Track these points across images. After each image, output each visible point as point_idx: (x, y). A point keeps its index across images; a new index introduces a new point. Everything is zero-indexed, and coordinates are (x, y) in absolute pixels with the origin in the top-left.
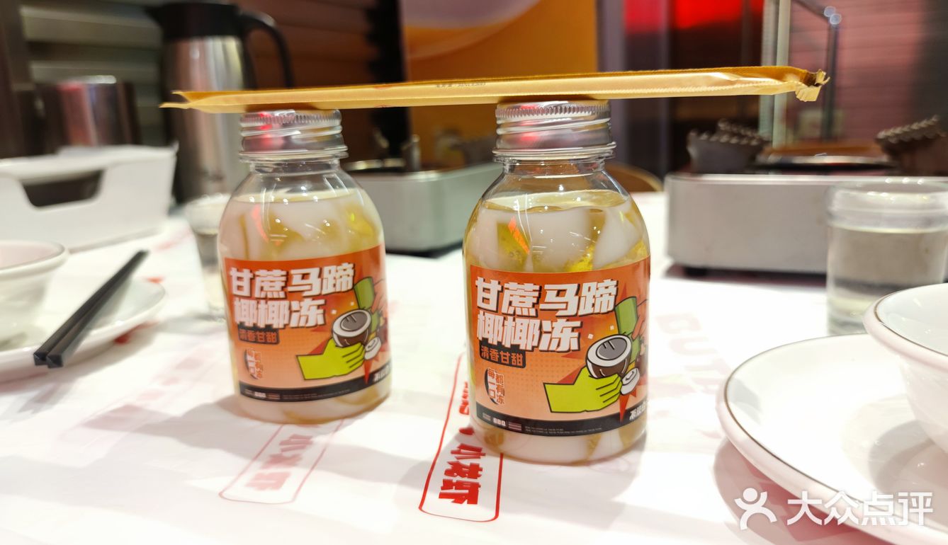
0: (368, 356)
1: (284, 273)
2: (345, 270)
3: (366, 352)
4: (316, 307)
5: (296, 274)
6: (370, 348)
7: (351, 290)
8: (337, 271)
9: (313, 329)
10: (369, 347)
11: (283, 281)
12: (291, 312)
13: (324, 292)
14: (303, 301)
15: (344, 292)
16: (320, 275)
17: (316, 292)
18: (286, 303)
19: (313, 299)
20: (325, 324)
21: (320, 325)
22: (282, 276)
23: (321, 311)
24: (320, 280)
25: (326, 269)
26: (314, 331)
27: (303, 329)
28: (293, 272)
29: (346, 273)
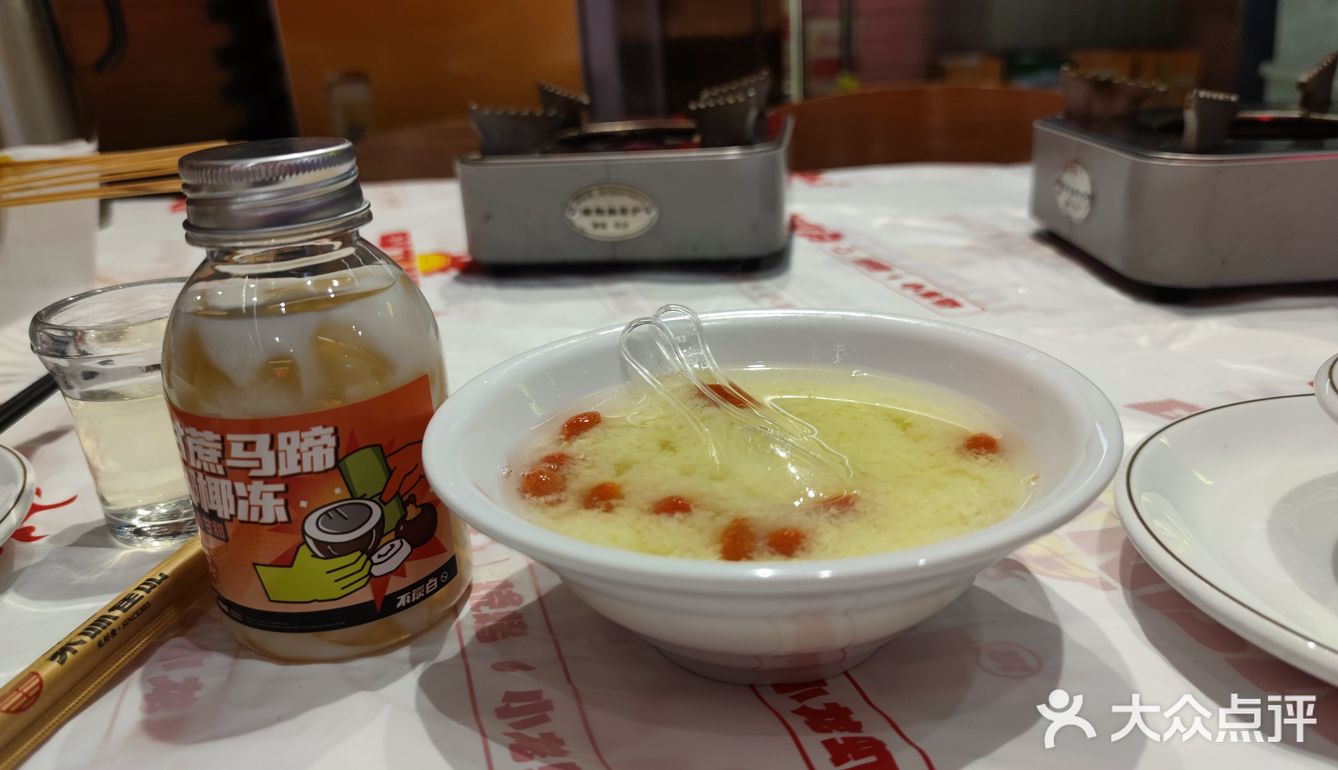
0: (377, 571)
1: (218, 437)
2: (317, 438)
3: (373, 564)
4: (271, 495)
5: (236, 441)
6: (382, 559)
7: (333, 468)
8: (302, 440)
9: (271, 527)
10: (380, 556)
11: (218, 450)
12: (236, 499)
13: (283, 472)
14: (251, 484)
15: (319, 473)
16: (273, 445)
17: (268, 470)
18: (226, 483)
19: (266, 483)
20: (290, 521)
21: (282, 523)
22: (216, 441)
23: (281, 501)
24: (272, 453)
25: (282, 437)
26: (273, 530)
27: (256, 526)
28: (230, 437)
29: (321, 442)
